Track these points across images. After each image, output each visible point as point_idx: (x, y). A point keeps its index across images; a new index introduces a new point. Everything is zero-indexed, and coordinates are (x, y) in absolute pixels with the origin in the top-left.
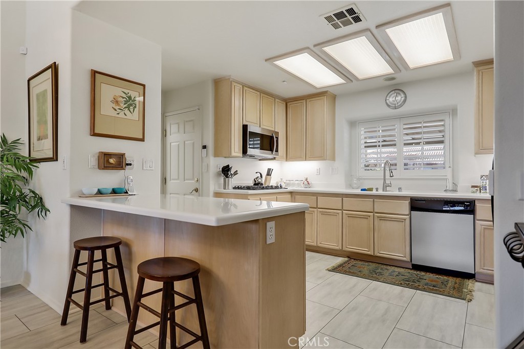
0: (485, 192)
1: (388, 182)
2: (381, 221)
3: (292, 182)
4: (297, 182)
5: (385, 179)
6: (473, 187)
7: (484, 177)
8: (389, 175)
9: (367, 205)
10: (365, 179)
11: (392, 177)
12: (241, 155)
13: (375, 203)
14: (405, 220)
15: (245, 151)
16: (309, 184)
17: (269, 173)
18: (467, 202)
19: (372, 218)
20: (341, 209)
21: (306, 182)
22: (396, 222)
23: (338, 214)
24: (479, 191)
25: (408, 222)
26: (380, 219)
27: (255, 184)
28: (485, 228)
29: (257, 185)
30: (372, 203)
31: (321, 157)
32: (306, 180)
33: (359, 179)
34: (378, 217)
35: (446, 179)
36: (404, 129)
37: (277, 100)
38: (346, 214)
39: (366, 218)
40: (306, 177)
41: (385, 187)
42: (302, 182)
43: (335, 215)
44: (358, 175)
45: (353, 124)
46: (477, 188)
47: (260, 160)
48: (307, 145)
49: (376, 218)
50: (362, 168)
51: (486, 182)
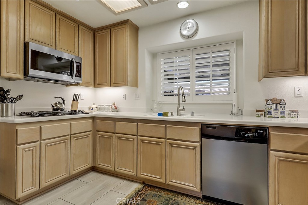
0: (270, 117)
1: (181, 107)
2: (173, 148)
3: (103, 106)
4: (107, 107)
5: (179, 104)
6: (257, 111)
7: (269, 101)
8: (182, 100)
9: (160, 131)
10: (164, 104)
11: (184, 101)
12: (21, 76)
13: (167, 129)
14: (196, 147)
15: (26, 73)
16: (116, 108)
17: (76, 98)
18: (260, 130)
19: (164, 145)
20: (136, 134)
21: (113, 107)
22: (187, 149)
23: (133, 139)
24: (263, 115)
25: (198, 149)
26: (172, 146)
27: (54, 110)
28: (280, 160)
29: (57, 110)
30: (164, 129)
31: (123, 83)
32: (114, 104)
33: (159, 104)
34: (170, 144)
35: (232, 104)
36: (196, 59)
37: (81, 27)
38: (141, 140)
39: (159, 144)
40: (114, 102)
41: (179, 111)
42: (111, 106)
43: (131, 140)
44: (158, 100)
45: (154, 55)
46: (261, 113)
47: (67, 86)
48: (112, 72)
49: (168, 144)
50: (162, 94)
51: (271, 107)
